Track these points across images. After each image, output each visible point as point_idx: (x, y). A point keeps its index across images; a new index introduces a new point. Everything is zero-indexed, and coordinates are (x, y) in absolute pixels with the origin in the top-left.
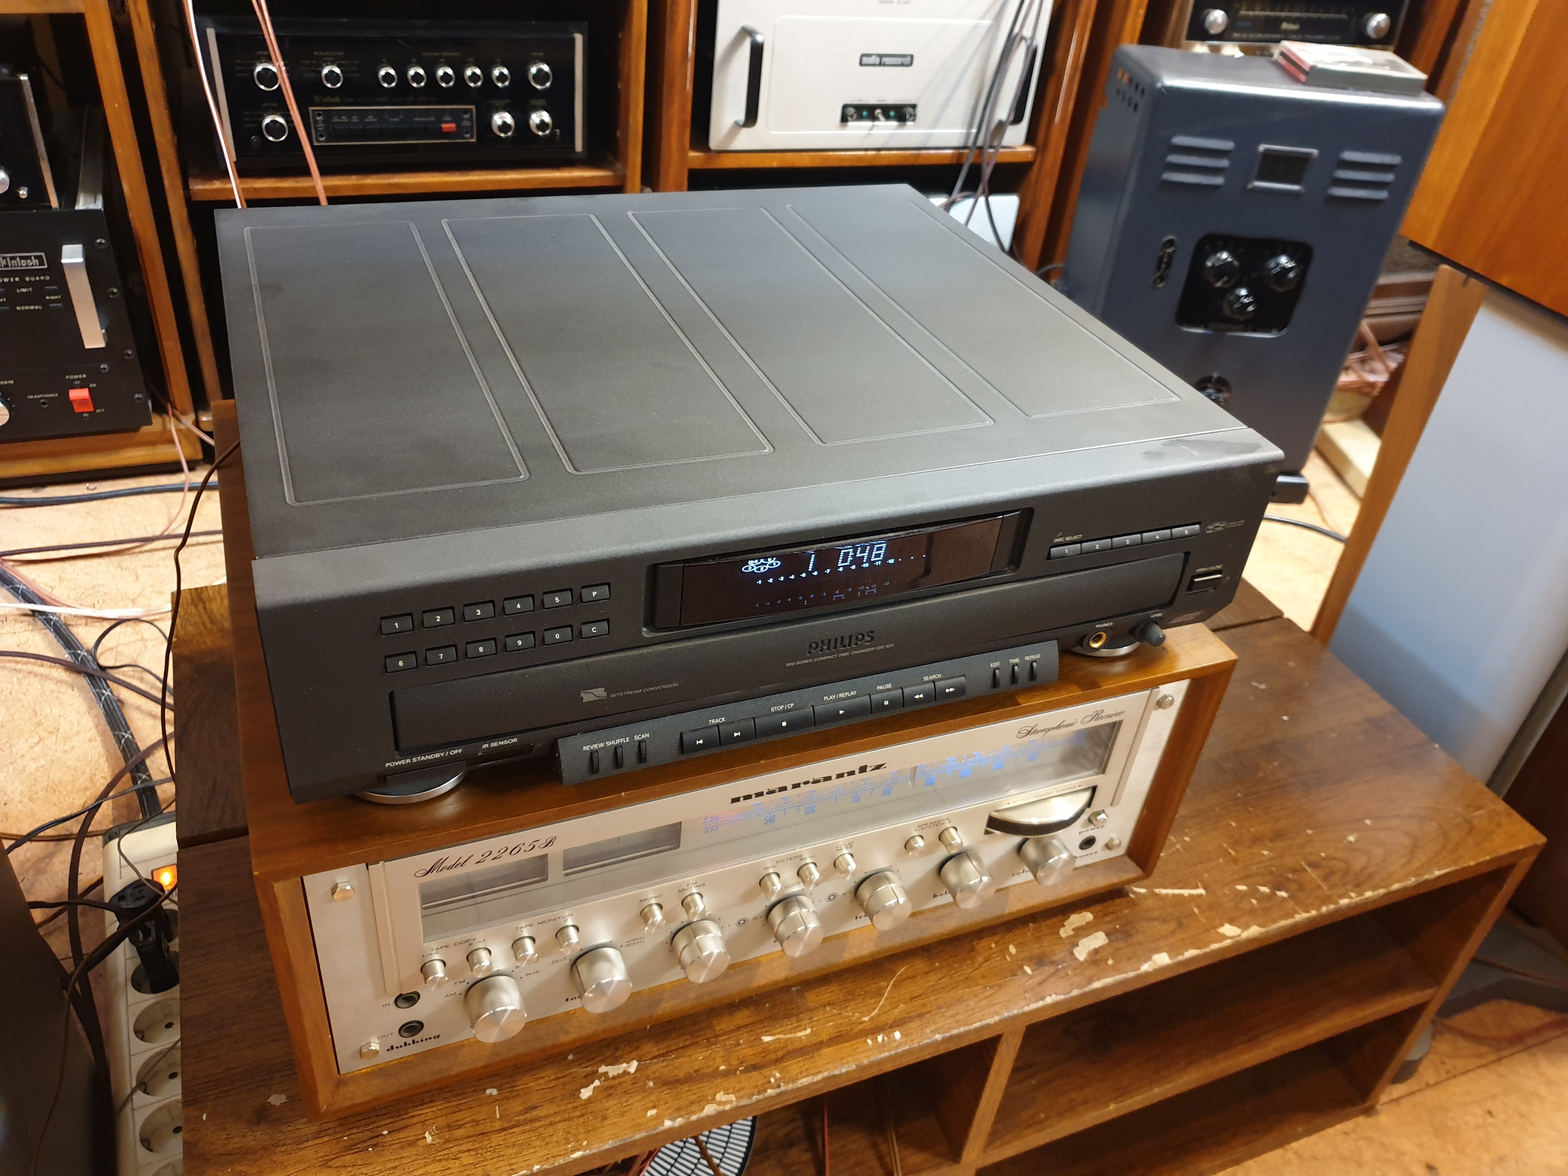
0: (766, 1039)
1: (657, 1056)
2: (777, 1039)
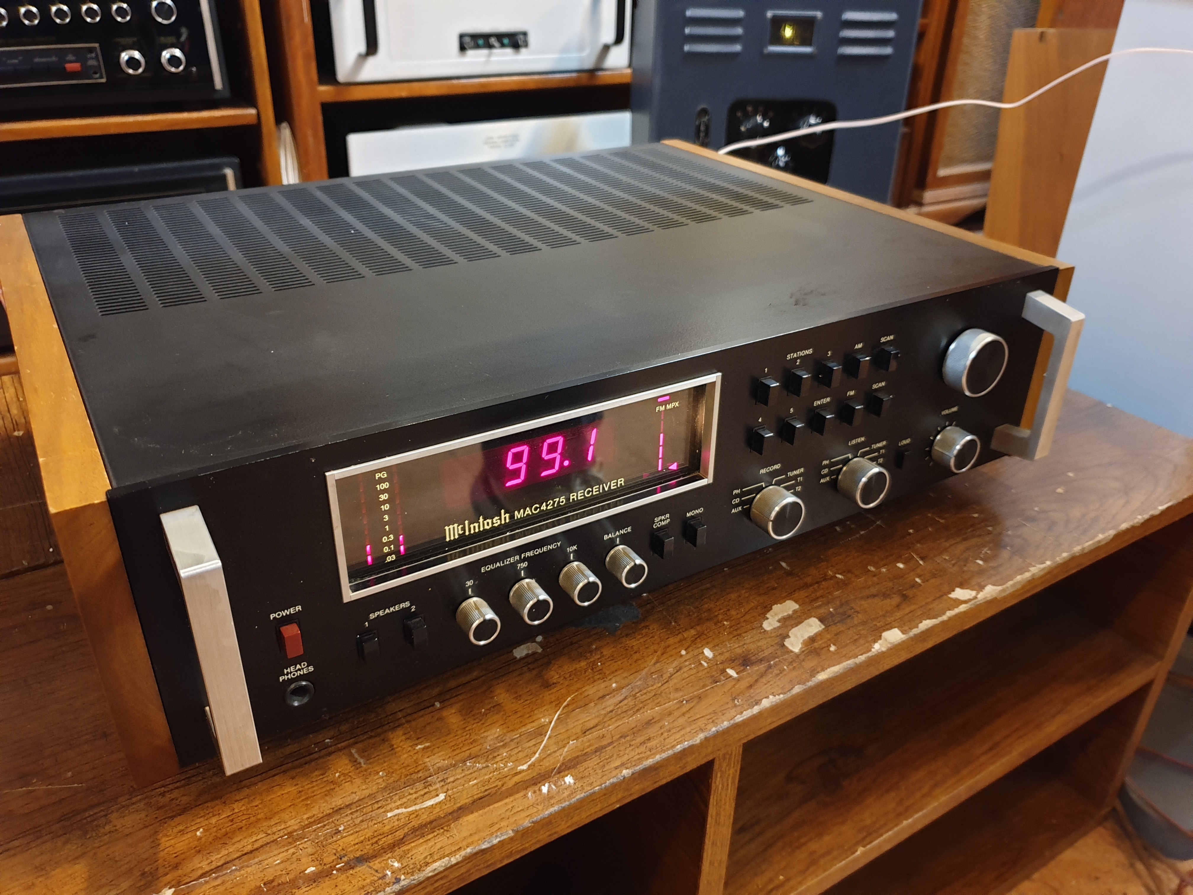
1: (207, 872)
2: (395, 816)
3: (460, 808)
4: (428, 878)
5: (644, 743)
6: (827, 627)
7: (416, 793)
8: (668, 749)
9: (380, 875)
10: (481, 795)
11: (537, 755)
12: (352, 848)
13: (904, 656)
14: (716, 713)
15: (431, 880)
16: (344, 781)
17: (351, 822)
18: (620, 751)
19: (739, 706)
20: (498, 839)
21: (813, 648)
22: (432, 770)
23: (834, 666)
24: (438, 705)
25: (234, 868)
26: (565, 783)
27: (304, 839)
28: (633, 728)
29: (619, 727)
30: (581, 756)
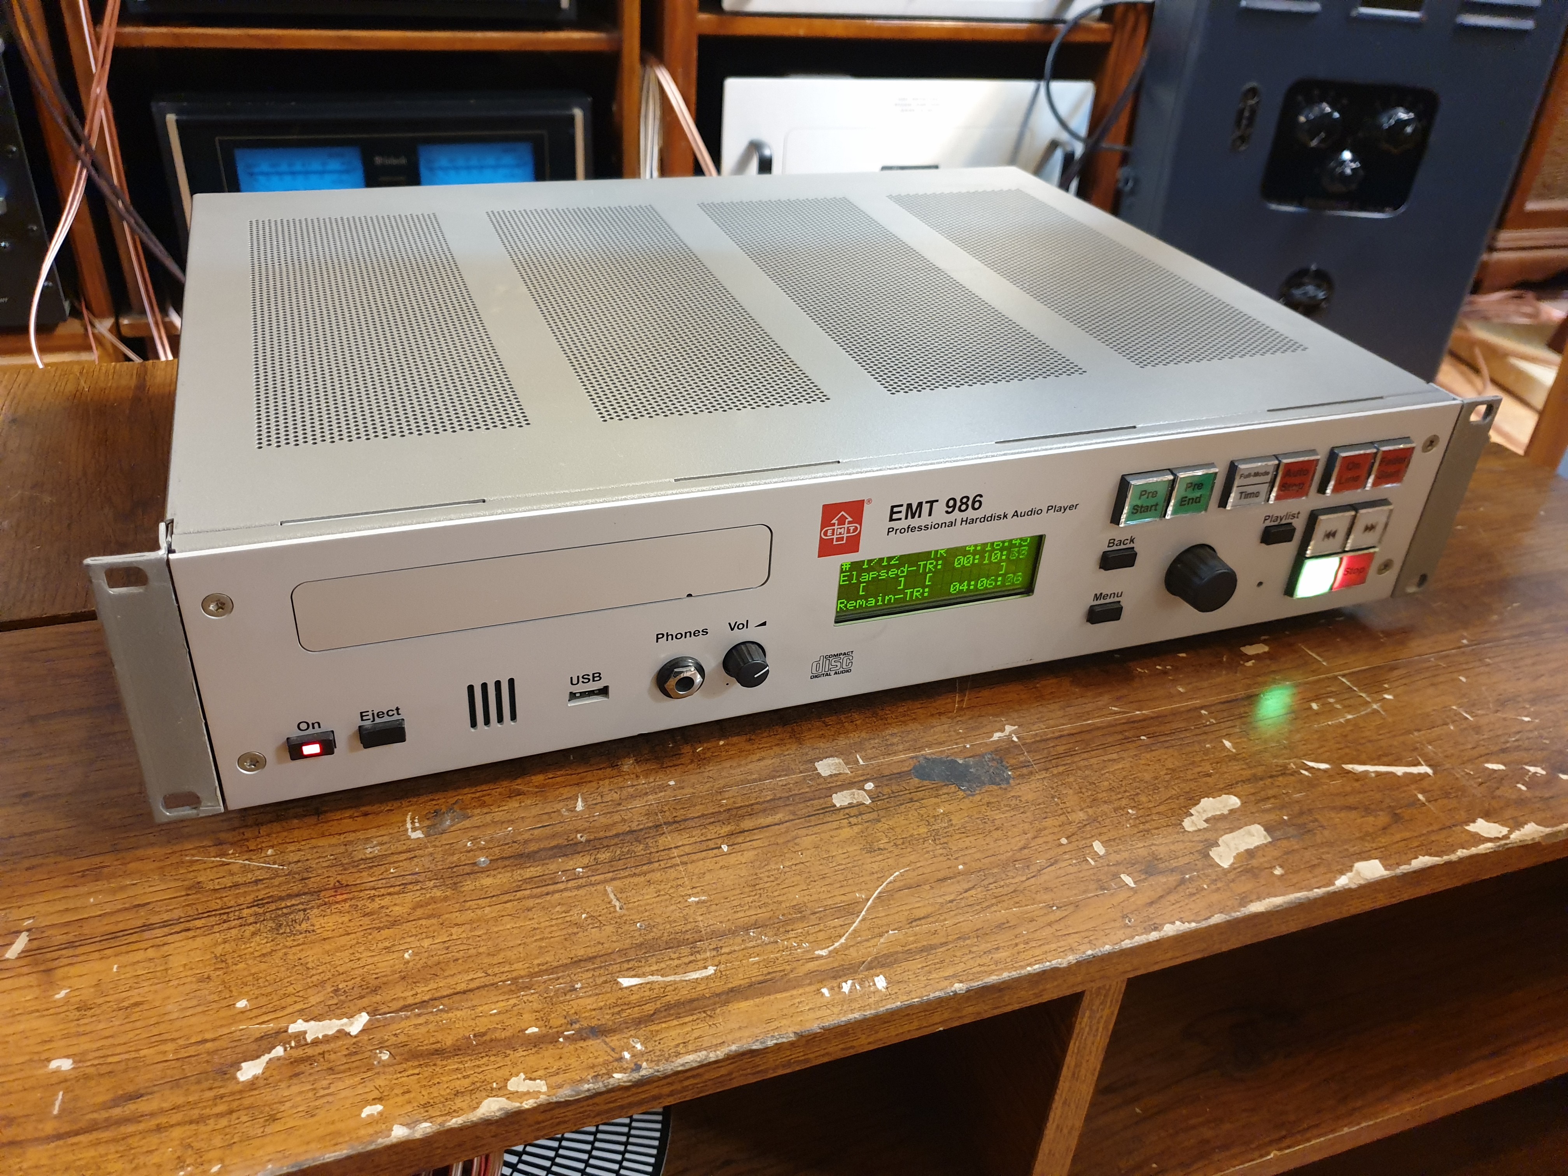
0: (626, 982)
1: (410, 1005)
2: (648, 983)
3: (732, 990)
4: (677, 1073)
5: (989, 951)
6: (1275, 840)
7: (679, 958)
8: (1022, 967)
9: (617, 1056)
10: (761, 978)
11: (843, 940)
12: (587, 1014)
13: (1382, 901)
14: (1096, 931)
15: (680, 1075)
16: (591, 926)
17: (591, 980)
18: (956, 956)
19: (1129, 927)
20: (775, 1042)
21: (1249, 866)
22: (703, 932)
23: (1276, 896)
24: (725, 848)
25: (441, 1007)
26: (875, 984)
27: (530, 989)
28: (977, 930)
29: (959, 925)
30: (902, 953)
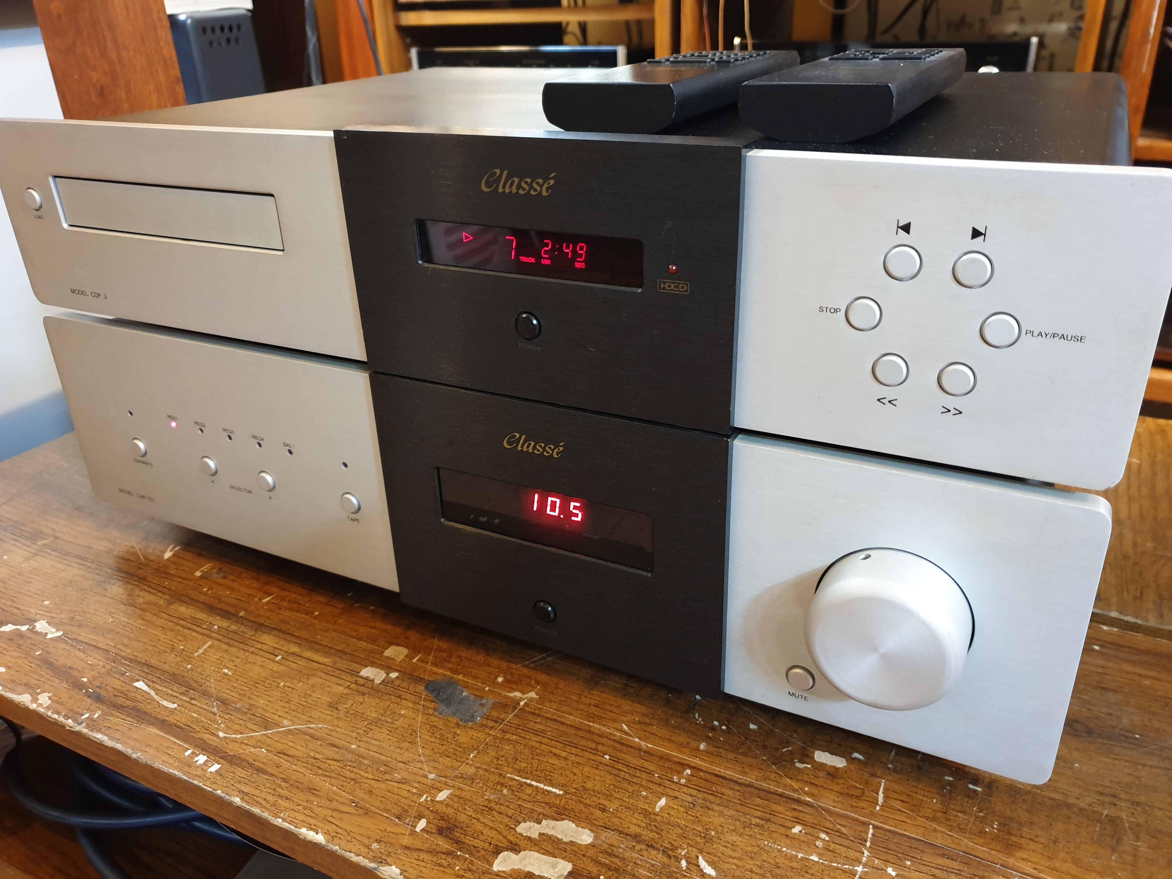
1: (77, 640)
2: (146, 692)
3: (163, 721)
5: (282, 797)
9: (84, 713)
10: (181, 725)
11: (238, 736)
12: (108, 688)
14: (349, 834)
16: (176, 653)
18: (265, 785)
19: (369, 849)
22: (202, 688)
25: (82, 648)
26: (210, 767)
28: (298, 782)
29: (295, 772)
30: (249, 763)
